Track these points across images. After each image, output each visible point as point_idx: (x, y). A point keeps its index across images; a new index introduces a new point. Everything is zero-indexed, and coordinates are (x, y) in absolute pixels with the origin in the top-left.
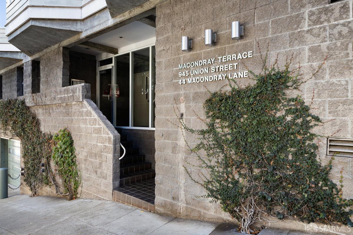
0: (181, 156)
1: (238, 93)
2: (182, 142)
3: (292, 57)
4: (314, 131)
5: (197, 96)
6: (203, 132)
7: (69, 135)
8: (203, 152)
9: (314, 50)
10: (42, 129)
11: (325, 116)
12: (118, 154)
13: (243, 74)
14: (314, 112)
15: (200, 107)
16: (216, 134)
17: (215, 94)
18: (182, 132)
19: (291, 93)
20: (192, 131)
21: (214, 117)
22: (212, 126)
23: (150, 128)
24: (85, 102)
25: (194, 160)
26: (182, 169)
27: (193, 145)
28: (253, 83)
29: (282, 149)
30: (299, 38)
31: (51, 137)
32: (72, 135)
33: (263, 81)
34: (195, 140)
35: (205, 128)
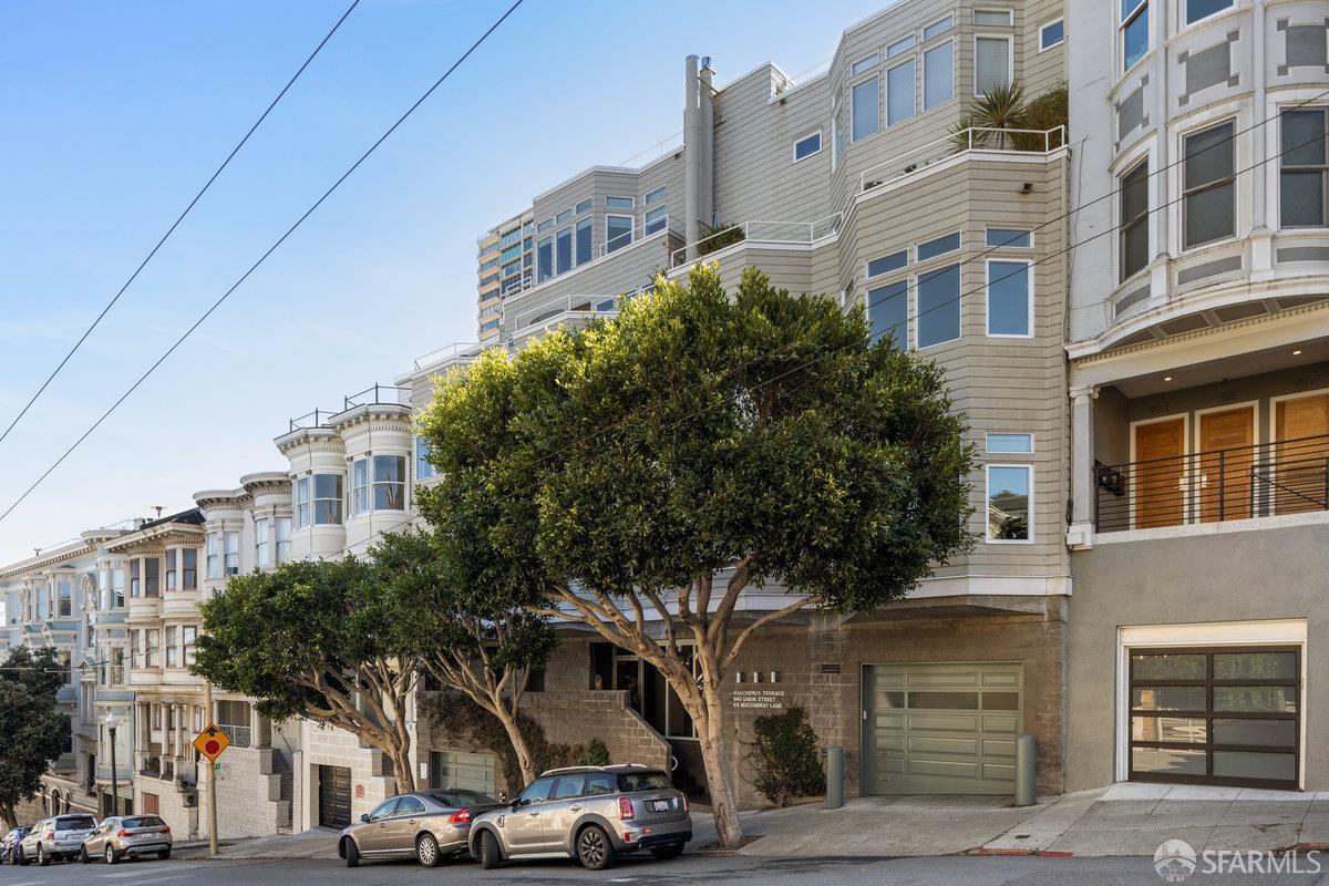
0: (735, 763)
1: (776, 718)
2: (736, 752)
3: (805, 699)
4: (815, 744)
5: (748, 717)
6: (753, 744)
7: (603, 746)
8: (753, 759)
9: (815, 698)
10: (549, 738)
11: (820, 736)
12: (670, 765)
13: (779, 706)
14: (815, 733)
15: (750, 725)
16: (762, 745)
17: (760, 717)
18: (736, 743)
19: (805, 721)
20: (744, 743)
21: (761, 733)
22: (759, 740)
24: (628, 712)
25: (746, 765)
26: (736, 772)
27: (746, 754)
28: (785, 713)
29: (799, 756)
30: (807, 689)
31: (569, 748)
32: (607, 746)
33: (790, 712)
34: (747, 750)
35: (754, 741)
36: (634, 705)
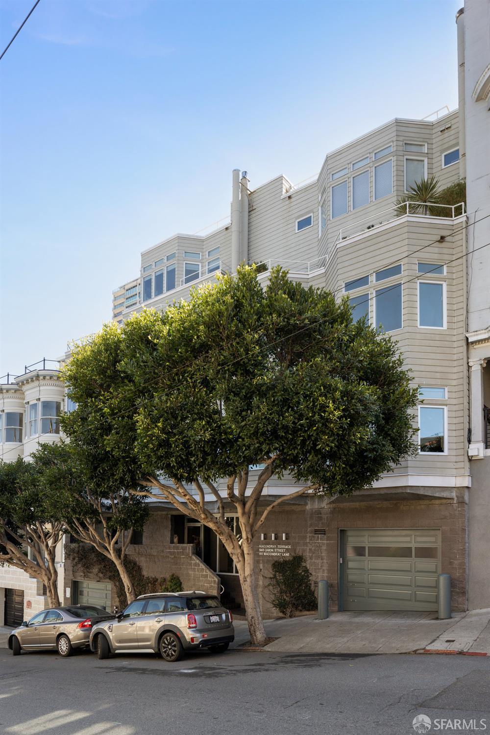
0: (260, 590)
1: (285, 562)
2: (261, 583)
3: (304, 551)
4: (310, 578)
5: (268, 561)
6: (271, 578)
7: (178, 578)
8: (271, 587)
9: (310, 550)
10: (145, 573)
11: (313, 574)
12: (219, 591)
13: (288, 555)
14: (310, 572)
15: (269, 566)
16: (276, 579)
17: (276, 562)
18: (261, 578)
19: (304, 564)
20: (266, 578)
21: (276, 572)
22: (275, 575)
23: (234, 574)
24: (194, 557)
25: (267, 591)
26: (260, 596)
27: (267, 584)
28: (291, 559)
29: (300, 585)
30: (305, 544)
31: (157, 580)
32: (180, 579)
33: (294, 558)
34: (267, 582)
35: (272, 576)
36: (197, 553)
